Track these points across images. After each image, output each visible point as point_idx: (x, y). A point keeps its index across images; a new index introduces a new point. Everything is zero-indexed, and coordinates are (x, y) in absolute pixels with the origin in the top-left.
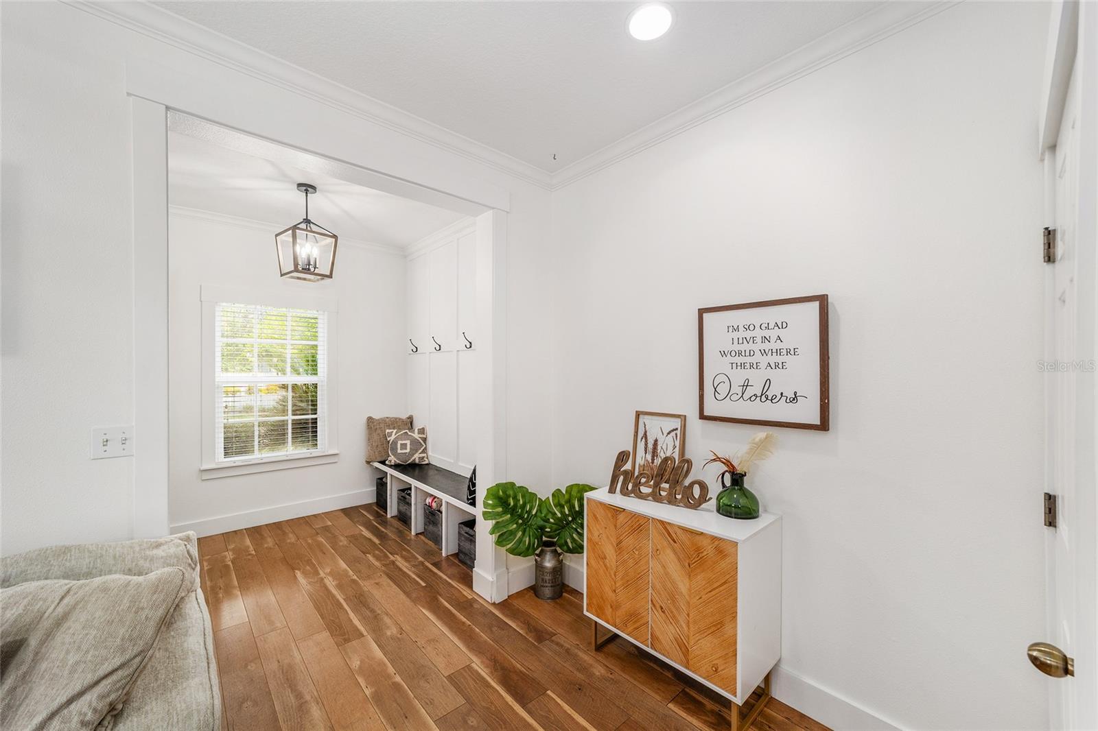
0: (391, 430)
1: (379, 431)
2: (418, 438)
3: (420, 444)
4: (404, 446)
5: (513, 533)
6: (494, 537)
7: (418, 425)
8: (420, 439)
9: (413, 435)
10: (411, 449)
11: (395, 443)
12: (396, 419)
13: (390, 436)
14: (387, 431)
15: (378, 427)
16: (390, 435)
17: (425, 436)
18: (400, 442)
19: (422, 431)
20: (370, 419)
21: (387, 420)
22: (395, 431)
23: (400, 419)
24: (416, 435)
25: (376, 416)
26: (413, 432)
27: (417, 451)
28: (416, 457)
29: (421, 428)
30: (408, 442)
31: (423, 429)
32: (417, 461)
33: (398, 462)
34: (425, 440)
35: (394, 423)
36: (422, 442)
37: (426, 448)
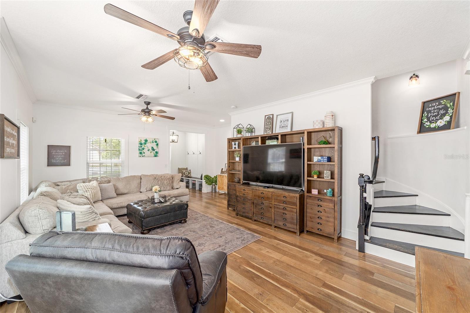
1: (181, 170)
3: (189, 173)
5: (208, 182)
6: (205, 182)
7: (189, 169)
11: (185, 172)
16: (183, 171)
19: (190, 170)
20: (179, 168)
21: (182, 168)
25: (180, 168)
30: (187, 172)
32: (189, 176)
34: (191, 172)
35: (184, 169)
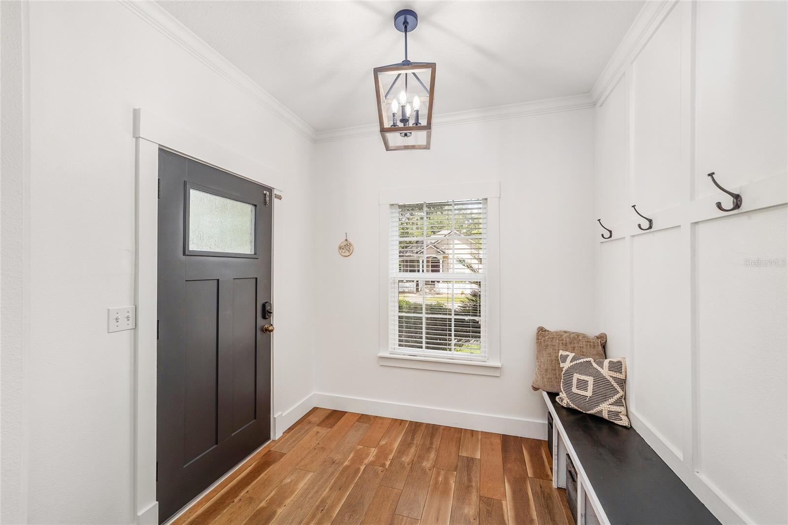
0: (567, 353)
1: (550, 350)
2: (609, 378)
3: (613, 388)
4: (582, 385)
8: (611, 380)
9: (599, 368)
10: (594, 392)
11: (570, 373)
12: (578, 335)
13: (564, 361)
14: (561, 352)
15: (549, 343)
16: (564, 358)
17: (622, 377)
18: (576, 376)
19: (618, 367)
20: (541, 331)
21: (566, 335)
22: (572, 355)
23: (584, 336)
24: (605, 372)
25: (553, 326)
26: (601, 364)
27: (605, 398)
28: (604, 409)
29: (615, 360)
30: (591, 380)
31: (620, 363)
32: (605, 415)
33: (572, 406)
34: (623, 383)
35: (573, 341)
36: (615, 385)
37: (625, 397)
